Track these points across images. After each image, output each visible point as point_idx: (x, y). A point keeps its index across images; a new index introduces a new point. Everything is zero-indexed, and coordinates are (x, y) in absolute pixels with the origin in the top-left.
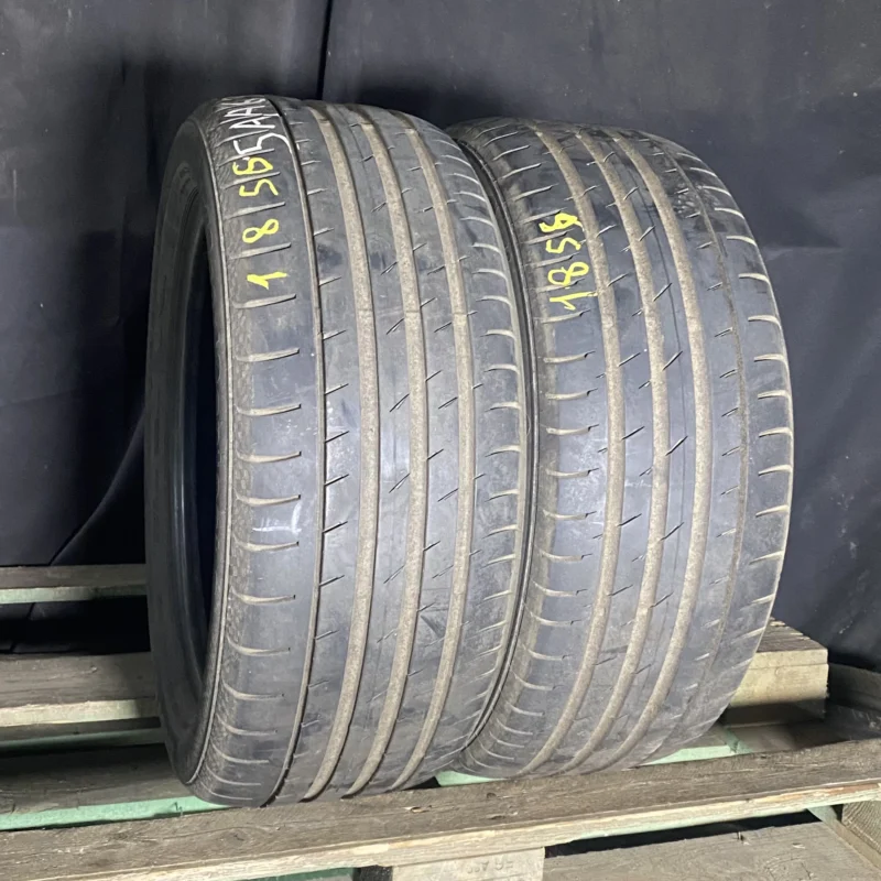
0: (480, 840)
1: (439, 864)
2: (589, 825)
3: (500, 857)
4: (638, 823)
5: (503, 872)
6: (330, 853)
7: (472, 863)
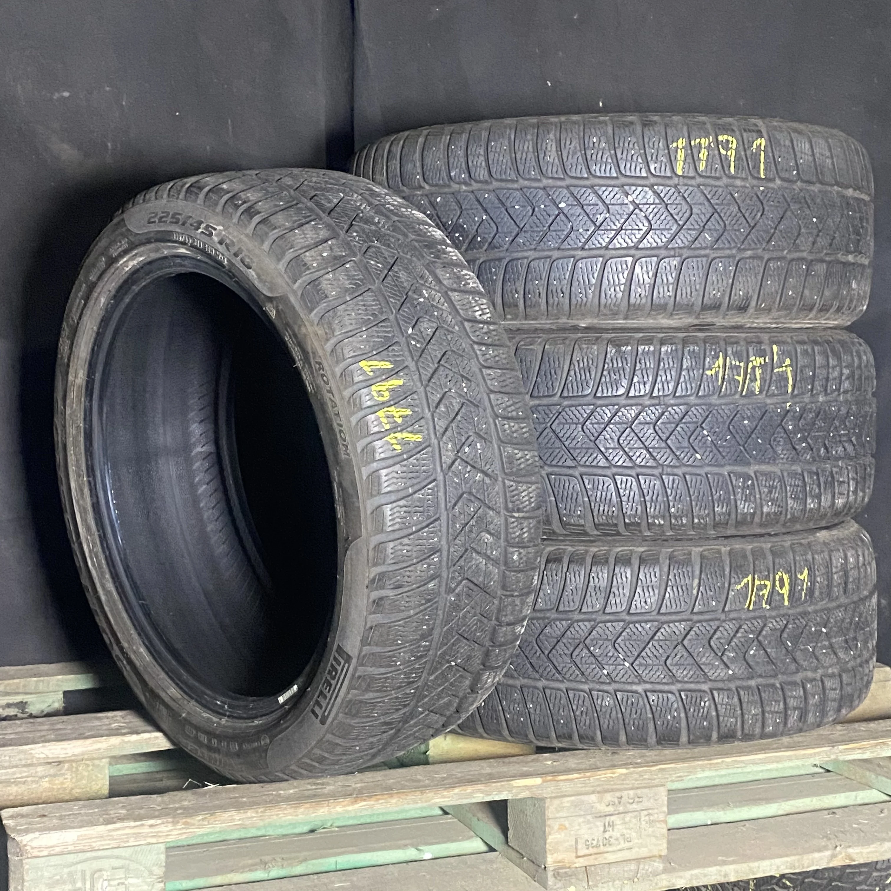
0: (613, 776)
1: (583, 798)
2: (702, 765)
3: (631, 792)
4: (743, 765)
5: (635, 806)
6: (494, 785)
7: (608, 797)
